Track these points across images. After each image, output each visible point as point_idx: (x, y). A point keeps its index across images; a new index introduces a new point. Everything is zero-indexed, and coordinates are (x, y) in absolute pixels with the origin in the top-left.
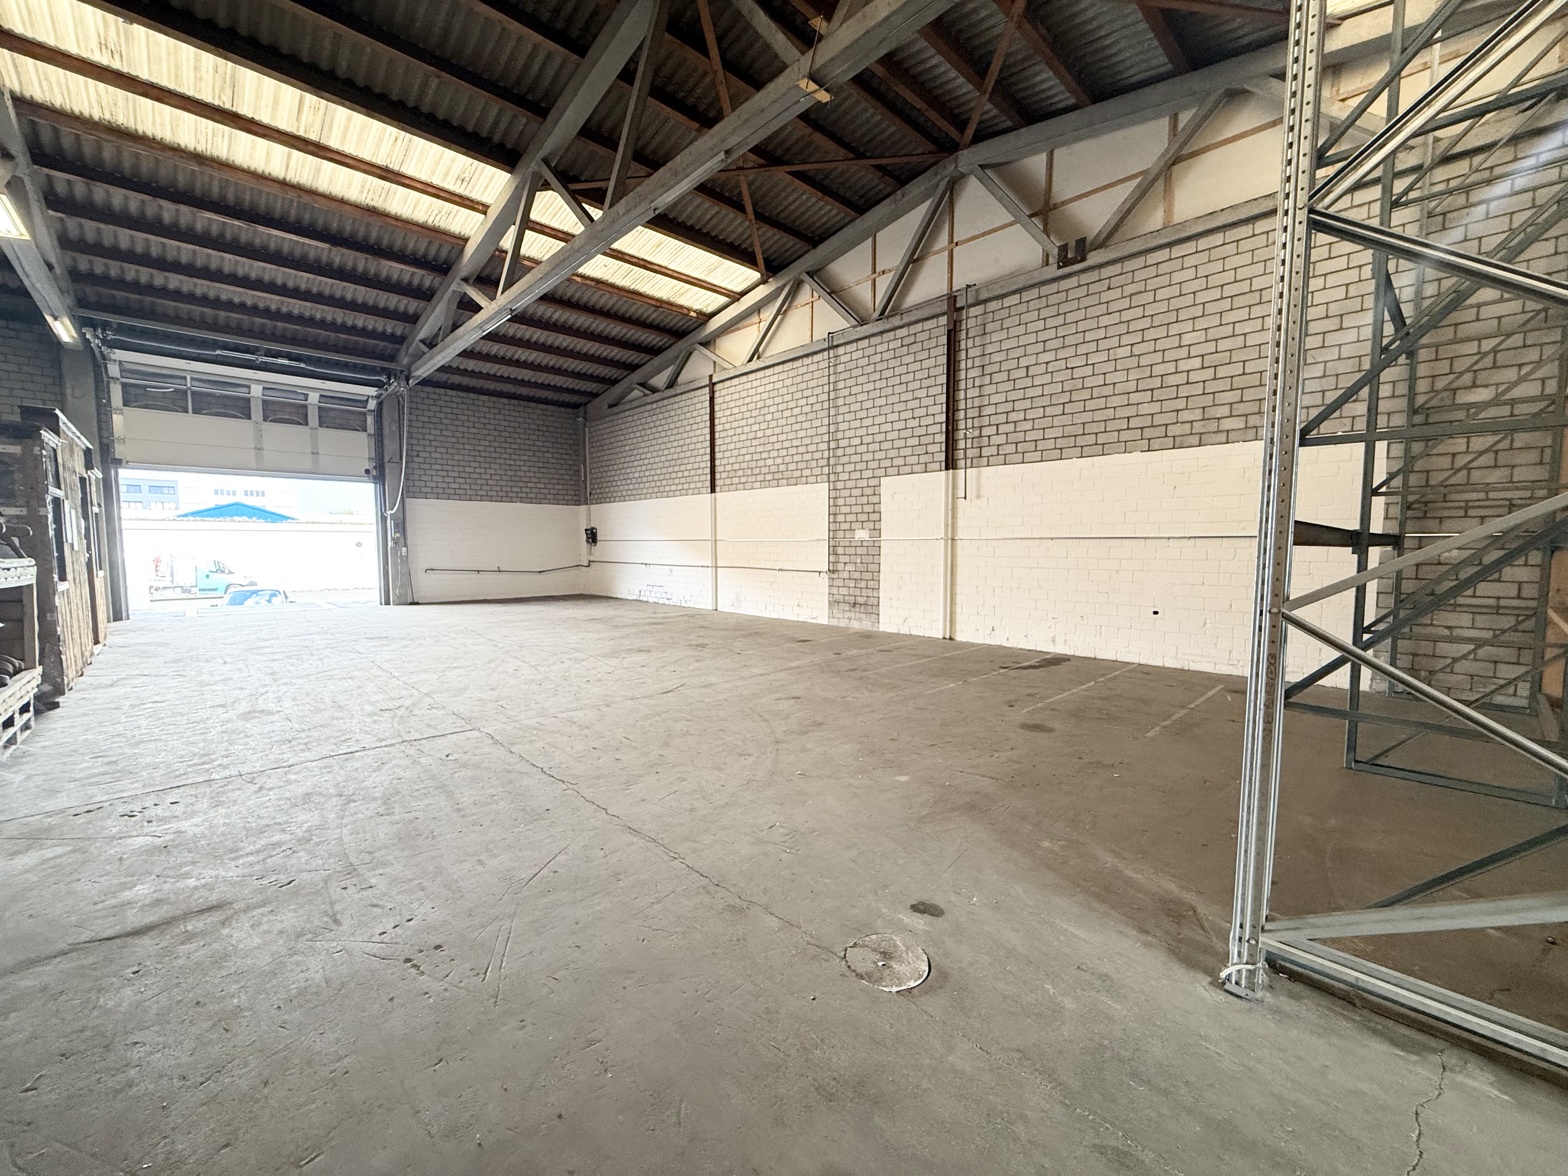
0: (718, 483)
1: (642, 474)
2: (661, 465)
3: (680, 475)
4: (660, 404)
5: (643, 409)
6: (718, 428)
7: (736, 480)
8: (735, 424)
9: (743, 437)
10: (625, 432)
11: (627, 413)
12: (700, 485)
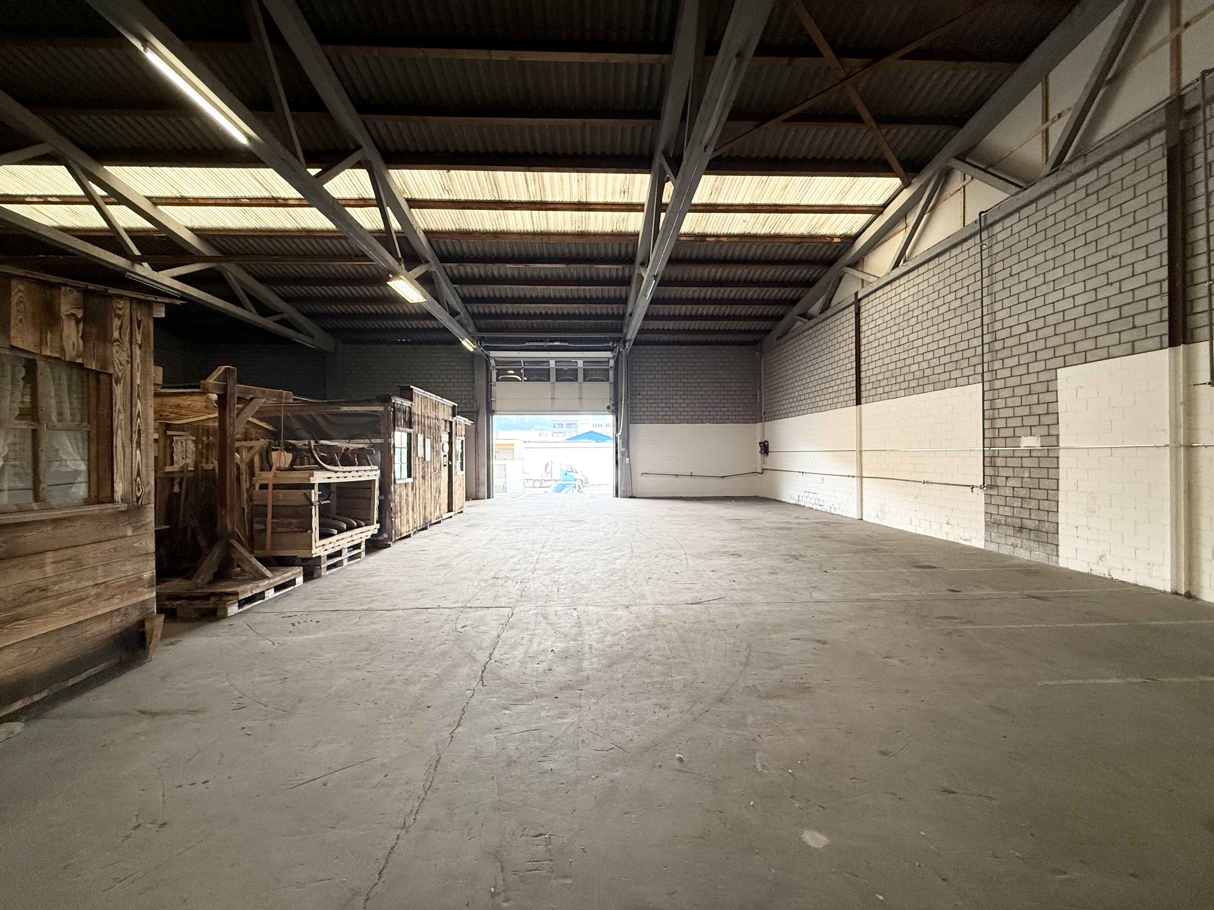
0: (864, 394)
1: (801, 393)
2: (815, 383)
3: (830, 390)
4: (815, 329)
5: (802, 336)
6: (863, 341)
7: (881, 390)
8: (879, 335)
9: (887, 347)
10: (789, 358)
11: (790, 343)
12: (847, 398)
